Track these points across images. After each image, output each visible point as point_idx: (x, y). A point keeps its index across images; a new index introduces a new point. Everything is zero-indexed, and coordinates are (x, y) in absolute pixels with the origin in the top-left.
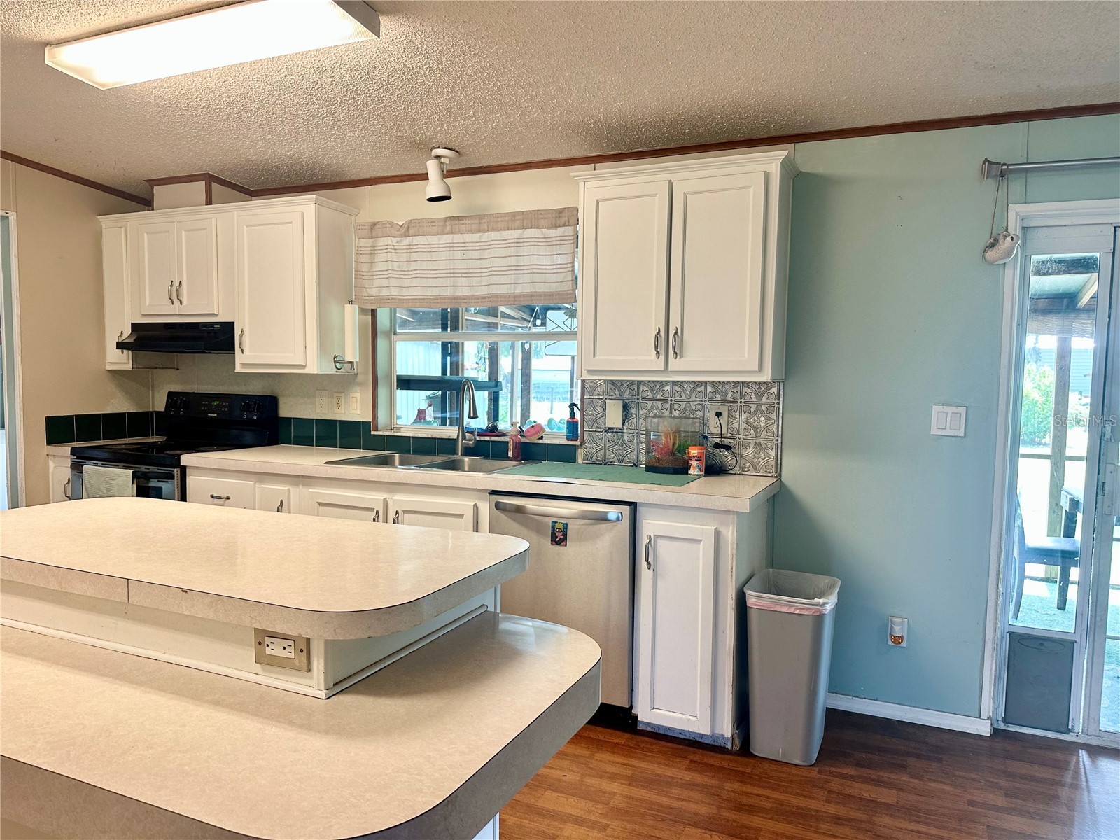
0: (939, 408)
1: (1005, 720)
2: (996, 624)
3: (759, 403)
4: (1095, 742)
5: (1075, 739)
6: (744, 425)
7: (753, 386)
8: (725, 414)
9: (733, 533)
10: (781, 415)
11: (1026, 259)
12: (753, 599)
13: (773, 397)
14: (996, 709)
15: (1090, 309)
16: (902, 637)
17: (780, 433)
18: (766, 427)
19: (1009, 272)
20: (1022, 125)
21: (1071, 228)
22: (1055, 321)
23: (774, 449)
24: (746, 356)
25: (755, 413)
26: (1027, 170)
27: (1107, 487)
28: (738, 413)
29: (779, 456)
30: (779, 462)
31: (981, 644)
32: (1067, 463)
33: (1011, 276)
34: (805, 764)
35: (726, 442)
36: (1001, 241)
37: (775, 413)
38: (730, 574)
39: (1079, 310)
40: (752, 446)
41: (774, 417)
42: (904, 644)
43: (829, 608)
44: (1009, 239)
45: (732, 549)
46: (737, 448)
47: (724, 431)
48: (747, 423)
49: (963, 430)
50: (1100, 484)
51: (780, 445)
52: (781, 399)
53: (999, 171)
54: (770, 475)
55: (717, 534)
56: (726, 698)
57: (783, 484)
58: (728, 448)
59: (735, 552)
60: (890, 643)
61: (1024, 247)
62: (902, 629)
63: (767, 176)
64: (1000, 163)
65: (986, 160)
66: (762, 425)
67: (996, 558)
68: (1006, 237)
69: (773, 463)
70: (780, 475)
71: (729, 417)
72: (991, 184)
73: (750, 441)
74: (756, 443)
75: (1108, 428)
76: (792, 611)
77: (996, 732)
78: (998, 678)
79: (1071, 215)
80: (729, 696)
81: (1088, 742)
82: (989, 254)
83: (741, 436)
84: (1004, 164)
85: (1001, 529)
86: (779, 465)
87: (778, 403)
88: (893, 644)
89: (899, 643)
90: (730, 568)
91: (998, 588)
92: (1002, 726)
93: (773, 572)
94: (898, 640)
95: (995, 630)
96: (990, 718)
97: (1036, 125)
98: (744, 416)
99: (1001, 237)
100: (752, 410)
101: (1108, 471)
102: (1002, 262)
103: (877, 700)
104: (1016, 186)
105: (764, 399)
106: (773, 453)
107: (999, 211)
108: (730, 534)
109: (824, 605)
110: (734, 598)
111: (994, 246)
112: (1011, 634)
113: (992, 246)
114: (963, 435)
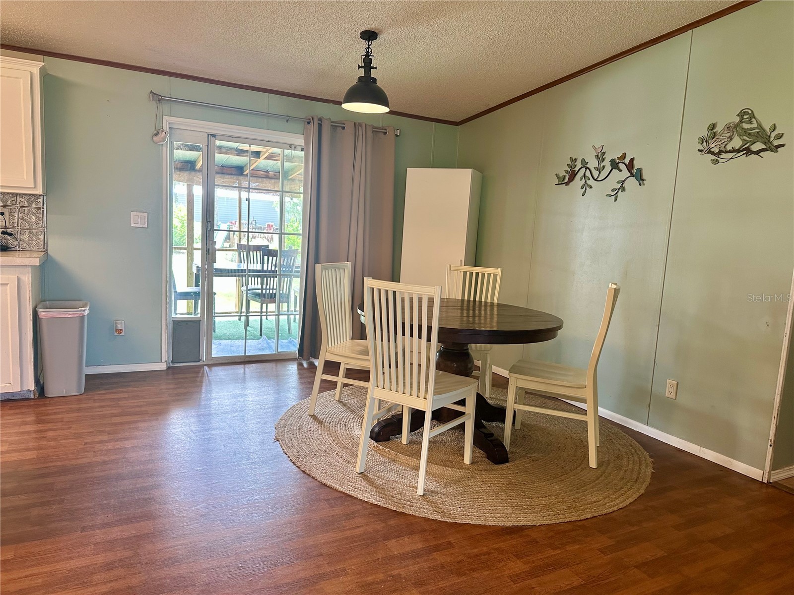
0: (134, 213)
1: (173, 362)
2: (166, 317)
3: (30, 207)
4: (210, 363)
5: (202, 363)
6: (21, 221)
7: (26, 197)
8: (7, 214)
9: (28, 279)
10: (45, 215)
11: (171, 143)
12: (42, 313)
13: (39, 204)
14: (168, 358)
15: (200, 171)
16: (121, 330)
17: (45, 225)
18: (36, 222)
19: (164, 149)
20: (167, 78)
21: (190, 131)
22: (185, 175)
23: (42, 235)
24: (25, 177)
25: (28, 213)
26: (171, 101)
27: (210, 251)
28: (16, 213)
29: (46, 239)
30: (46, 242)
31: (160, 327)
32: (195, 251)
33: (165, 150)
34: (78, 394)
35: (9, 231)
36: (160, 133)
37: (41, 214)
38: (28, 301)
39: (196, 170)
40: (27, 233)
41: (41, 216)
42: (123, 334)
43: (86, 312)
44: (164, 133)
45: (29, 287)
46: (16, 235)
47: (7, 225)
48: (23, 219)
49: (146, 224)
50: (207, 249)
51: (46, 232)
52: (45, 206)
53: (157, 98)
54: (41, 250)
55: (19, 279)
56: (29, 368)
57: (50, 255)
58: (10, 234)
59: (30, 289)
60: (116, 334)
61: (170, 137)
62: (122, 326)
63: (31, 74)
64: (158, 95)
65: (151, 92)
66: (33, 221)
67: (165, 286)
68: (162, 131)
69: (42, 243)
70: (47, 250)
71: (9, 215)
72: (154, 104)
73: (26, 230)
74: (30, 231)
75: (209, 224)
76: (66, 316)
77: (169, 368)
78: (168, 343)
79: (190, 126)
80: (31, 368)
81: (208, 363)
82: (155, 138)
83: (19, 227)
84: (160, 96)
85: (167, 274)
86: (46, 245)
87: (43, 208)
88: (118, 334)
89: (121, 333)
90: (28, 298)
91: (166, 300)
92: (171, 365)
93: (49, 303)
94: (120, 331)
95: (166, 320)
96: (166, 361)
97: (174, 79)
98: (20, 215)
99: (160, 131)
100: (26, 211)
101: (210, 243)
102: (160, 143)
103: (110, 365)
104: (166, 107)
105: (34, 205)
106: (41, 237)
107: (158, 118)
108: (27, 279)
109: (84, 311)
110: (31, 314)
111: (157, 135)
112: (173, 321)
113: (156, 135)
114: (146, 227)
